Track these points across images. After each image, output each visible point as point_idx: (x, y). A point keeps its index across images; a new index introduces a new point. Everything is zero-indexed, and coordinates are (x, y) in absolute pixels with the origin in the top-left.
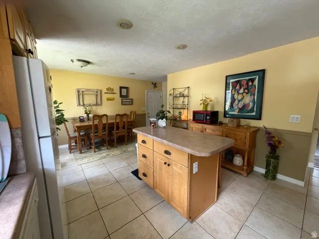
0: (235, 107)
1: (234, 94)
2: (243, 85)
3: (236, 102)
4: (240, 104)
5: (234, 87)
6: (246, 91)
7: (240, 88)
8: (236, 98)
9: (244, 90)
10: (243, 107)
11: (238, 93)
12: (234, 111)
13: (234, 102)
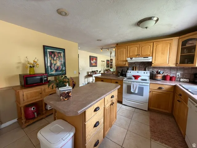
0: (53, 69)
1: (51, 60)
2: (56, 55)
3: (53, 65)
4: (55, 67)
5: (50, 55)
6: (58, 59)
7: (54, 57)
8: (52, 63)
9: (57, 58)
10: (57, 68)
11: (54, 60)
12: (52, 71)
13: (52, 66)
